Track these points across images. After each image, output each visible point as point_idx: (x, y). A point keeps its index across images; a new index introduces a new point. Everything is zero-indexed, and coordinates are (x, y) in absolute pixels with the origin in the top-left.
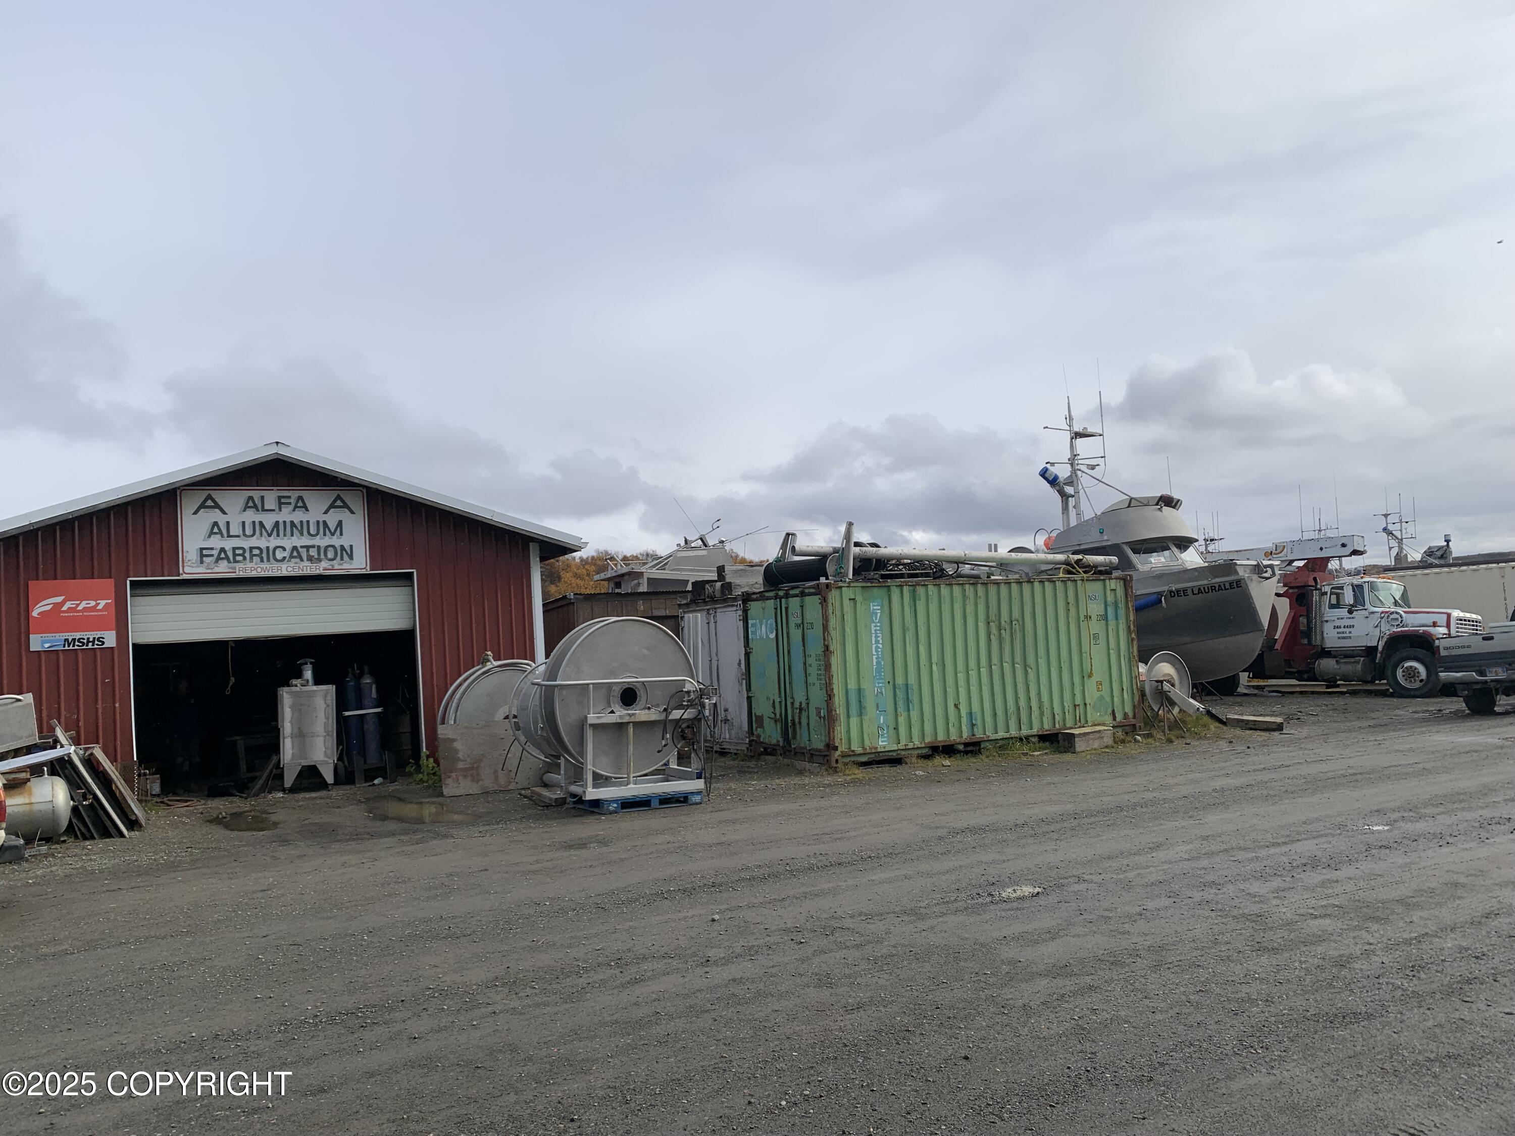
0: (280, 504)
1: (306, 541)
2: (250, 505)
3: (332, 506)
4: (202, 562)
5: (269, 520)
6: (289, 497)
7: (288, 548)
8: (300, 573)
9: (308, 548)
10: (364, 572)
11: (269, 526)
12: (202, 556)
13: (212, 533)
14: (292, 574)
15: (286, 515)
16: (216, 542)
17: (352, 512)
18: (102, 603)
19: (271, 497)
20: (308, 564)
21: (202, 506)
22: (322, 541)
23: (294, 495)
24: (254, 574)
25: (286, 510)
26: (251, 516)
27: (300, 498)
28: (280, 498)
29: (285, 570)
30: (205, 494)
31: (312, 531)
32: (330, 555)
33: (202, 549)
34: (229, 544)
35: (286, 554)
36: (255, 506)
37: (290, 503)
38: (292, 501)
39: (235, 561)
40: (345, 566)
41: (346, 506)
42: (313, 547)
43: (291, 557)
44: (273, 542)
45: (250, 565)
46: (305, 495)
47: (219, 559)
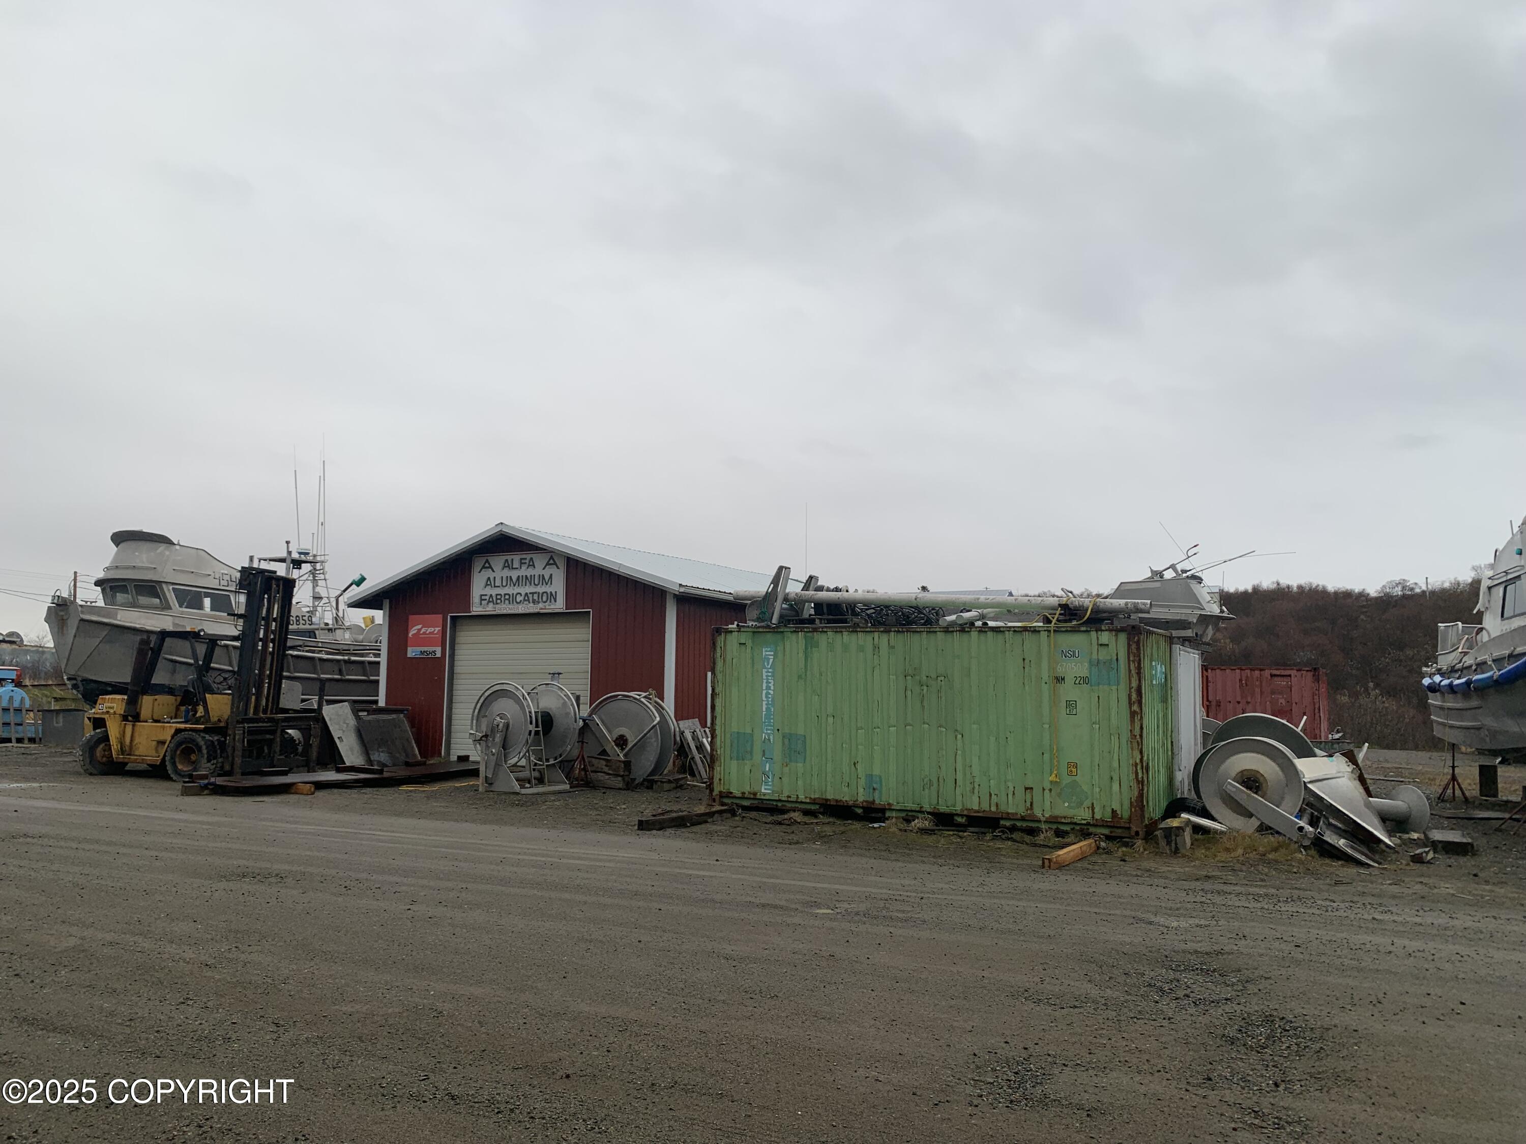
0: (521, 563)
1: (532, 589)
2: (508, 565)
3: (548, 564)
4: (481, 604)
5: (514, 575)
6: (526, 559)
7: (523, 594)
8: (528, 611)
9: (533, 593)
10: (561, 611)
11: (514, 580)
12: (482, 600)
13: (487, 585)
14: (523, 612)
15: (525, 571)
16: (489, 591)
17: (558, 568)
18: (437, 629)
19: (516, 558)
20: (532, 605)
21: (484, 567)
22: (540, 589)
23: (528, 557)
24: (505, 612)
25: (524, 567)
26: (506, 573)
27: (531, 559)
28: (521, 559)
29: (521, 609)
30: (484, 560)
31: (536, 583)
32: (544, 599)
33: (481, 595)
34: (494, 592)
35: (522, 598)
36: (508, 566)
37: (525, 563)
38: (527, 561)
39: (497, 604)
40: (552, 607)
41: (555, 564)
42: (536, 593)
43: (525, 600)
44: (516, 590)
45: (504, 606)
46: (533, 556)
47: (489, 602)
